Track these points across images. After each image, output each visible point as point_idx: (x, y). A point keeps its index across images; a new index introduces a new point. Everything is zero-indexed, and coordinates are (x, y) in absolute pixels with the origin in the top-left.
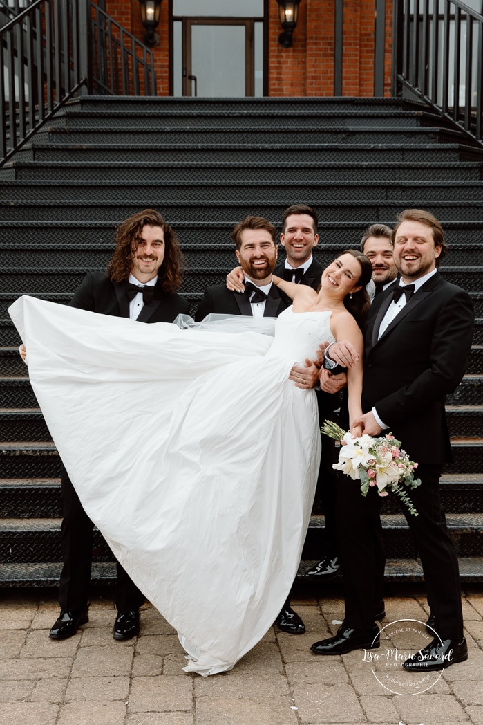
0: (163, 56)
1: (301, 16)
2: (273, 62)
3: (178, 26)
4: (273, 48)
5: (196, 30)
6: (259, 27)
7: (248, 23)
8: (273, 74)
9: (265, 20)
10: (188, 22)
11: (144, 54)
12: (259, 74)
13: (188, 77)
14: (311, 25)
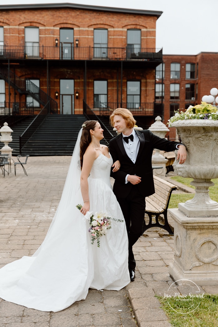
0: (59, 101)
1: (79, 95)
2: (75, 101)
3: (61, 96)
4: (75, 99)
5: (64, 96)
6: (73, 96)
7: (71, 95)
8: (75, 103)
9: (74, 95)
10: (62, 95)
11: (56, 100)
12: (73, 103)
13: (62, 103)
14: (81, 96)
